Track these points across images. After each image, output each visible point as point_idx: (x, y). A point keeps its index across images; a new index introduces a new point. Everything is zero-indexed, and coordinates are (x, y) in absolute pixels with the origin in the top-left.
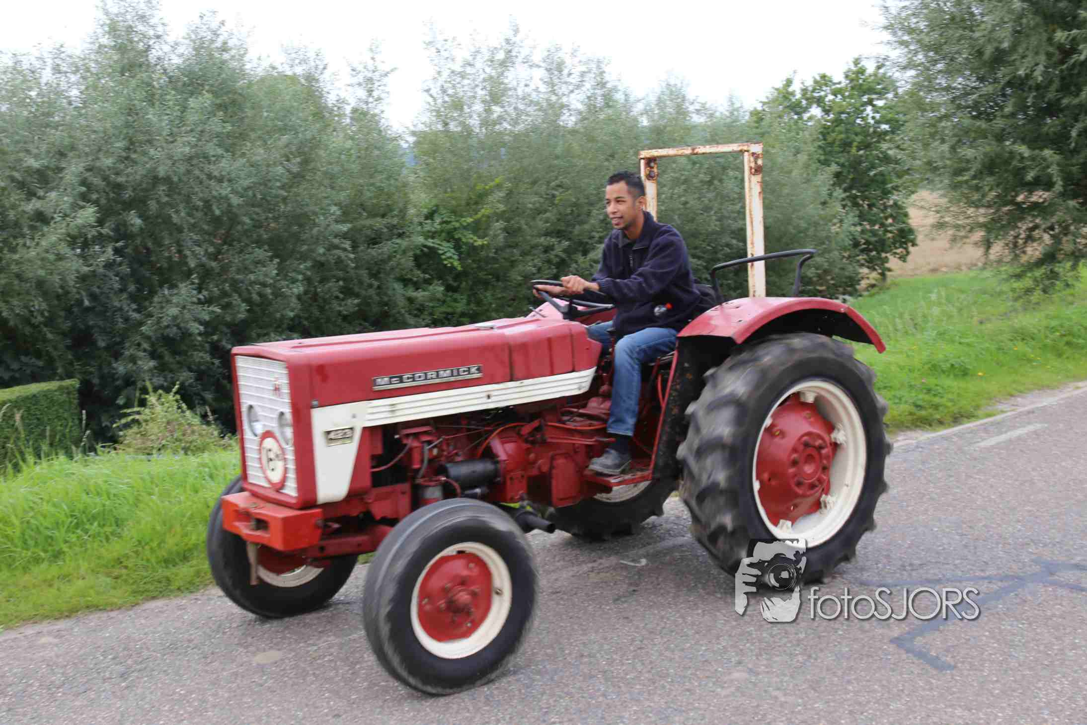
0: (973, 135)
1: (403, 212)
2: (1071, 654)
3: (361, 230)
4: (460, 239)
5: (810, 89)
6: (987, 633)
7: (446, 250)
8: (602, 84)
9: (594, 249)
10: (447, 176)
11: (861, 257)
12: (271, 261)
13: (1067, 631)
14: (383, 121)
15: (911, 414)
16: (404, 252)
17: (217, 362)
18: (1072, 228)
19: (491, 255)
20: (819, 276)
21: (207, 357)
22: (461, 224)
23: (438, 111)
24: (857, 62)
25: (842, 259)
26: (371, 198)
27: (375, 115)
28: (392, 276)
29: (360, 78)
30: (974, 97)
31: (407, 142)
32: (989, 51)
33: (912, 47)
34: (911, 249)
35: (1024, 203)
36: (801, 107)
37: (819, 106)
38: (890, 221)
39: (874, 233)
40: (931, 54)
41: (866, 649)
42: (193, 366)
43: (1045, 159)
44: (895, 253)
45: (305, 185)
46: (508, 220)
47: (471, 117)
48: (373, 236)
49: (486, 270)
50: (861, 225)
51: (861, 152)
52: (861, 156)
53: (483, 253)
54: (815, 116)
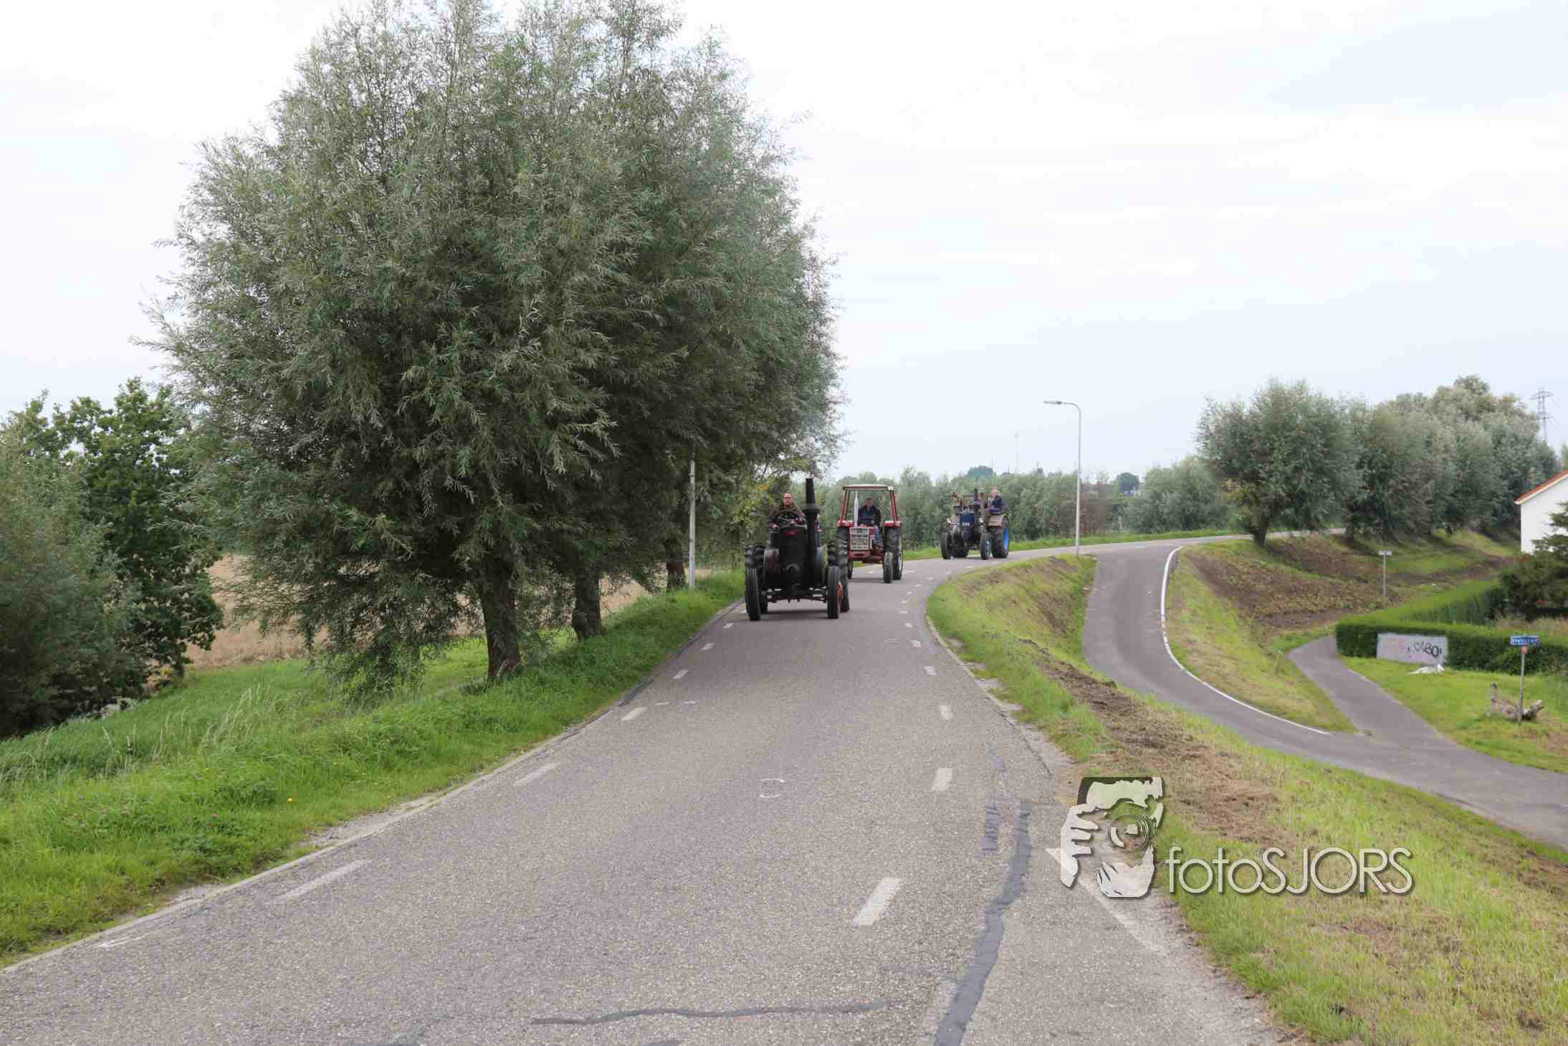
0: (281, 489)
5: (68, 416)
11: (147, 644)
15: (197, 862)
20: (85, 671)
24: (133, 385)
25: (118, 649)
33: (200, 375)
34: (216, 633)
35: (348, 576)
36: (56, 441)
37: (81, 440)
38: (186, 595)
39: (165, 612)
40: (224, 385)
44: (195, 638)
50: (145, 601)
51: (143, 505)
52: (144, 509)
54: (78, 454)
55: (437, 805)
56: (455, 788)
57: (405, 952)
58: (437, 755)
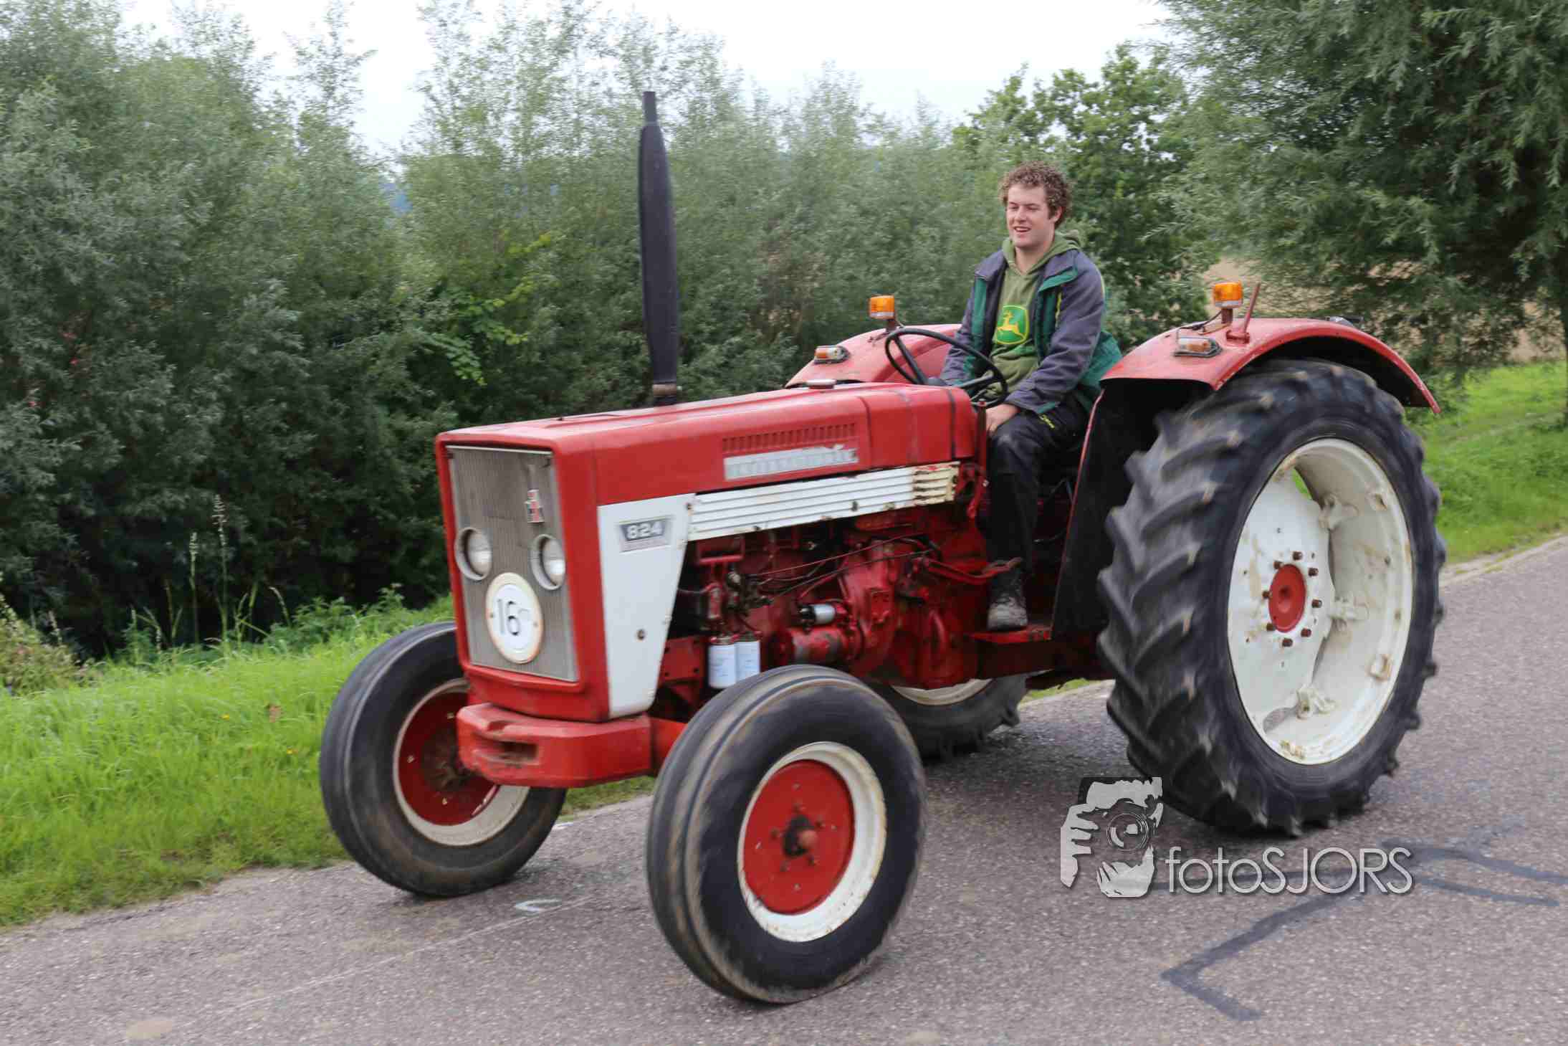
0: (1300, 172)
1: (388, 288)
2: (1439, 990)
3: (316, 318)
4: (483, 334)
5: (1049, 94)
6: (1312, 961)
7: (459, 352)
8: (714, 83)
9: (703, 350)
10: (460, 229)
12: (163, 369)
13: (1435, 954)
14: (352, 138)
16: (392, 354)
17: (71, 538)
18: (1454, 319)
19: (536, 358)
21: (54, 530)
22: (485, 310)
23: (444, 124)
24: (1121, 52)
26: (333, 265)
27: (338, 129)
28: (371, 394)
29: (313, 67)
30: (1300, 110)
31: (392, 173)
32: (1323, 39)
33: (1204, 30)
35: (1380, 279)
36: (1035, 124)
37: (1063, 121)
38: (1176, 307)
39: (1149, 327)
40: (1235, 41)
41: (1124, 988)
42: (30, 546)
43: (1410, 211)
45: (220, 243)
46: (561, 303)
47: (500, 133)
48: (338, 328)
49: (526, 386)
50: (1131, 312)
51: (1131, 196)
52: (1131, 203)
53: (522, 358)
54: (1058, 138)
55: (1496, 570)
56: (1521, 551)
57: (1459, 743)
58: (1496, 508)
